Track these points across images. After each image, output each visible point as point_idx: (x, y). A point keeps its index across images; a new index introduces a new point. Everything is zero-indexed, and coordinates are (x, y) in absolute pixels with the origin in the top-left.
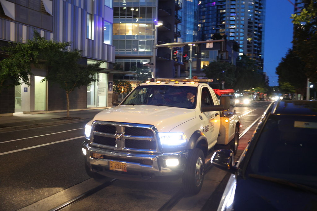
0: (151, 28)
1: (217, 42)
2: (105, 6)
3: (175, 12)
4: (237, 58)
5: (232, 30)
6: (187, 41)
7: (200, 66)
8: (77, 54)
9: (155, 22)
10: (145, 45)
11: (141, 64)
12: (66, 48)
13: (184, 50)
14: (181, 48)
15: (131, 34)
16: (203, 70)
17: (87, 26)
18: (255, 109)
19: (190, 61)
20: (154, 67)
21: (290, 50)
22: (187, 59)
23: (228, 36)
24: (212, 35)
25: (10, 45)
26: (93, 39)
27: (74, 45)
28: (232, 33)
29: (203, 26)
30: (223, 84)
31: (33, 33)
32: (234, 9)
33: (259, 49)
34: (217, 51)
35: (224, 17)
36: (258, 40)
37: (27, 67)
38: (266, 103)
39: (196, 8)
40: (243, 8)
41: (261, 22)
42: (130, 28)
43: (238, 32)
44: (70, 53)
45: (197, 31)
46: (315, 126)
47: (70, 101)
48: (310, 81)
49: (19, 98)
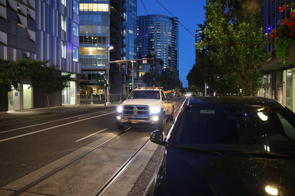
0: (105, 50)
1: (149, 60)
2: (74, 36)
3: (122, 40)
4: (162, 70)
5: (158, 52)
6: (130, 59)
7: (139, 76)
8: (54, 68)
9: (108, 46)
10: (102, 62)
11: (99, 74)
12: (46, 64)
14: (126, 63)
15: (92, 55)
16: (141, 78)
17: (61, 49)
19: (132, 72)
20: (108, 76)
21: (194, 65)
22: (130, 70)
23: (156, 56)
24: (146, 55)
25: (4, 63)
26: (65, 58)
27: (51, 62)
28: (159, 54)
29: (140, 49)
31: (21, 54)
32: (160, 38)
33: (176, 64)
34: (150, 66)
35: (154, 44)
36: (175, 58)
37: (17, 78)
39: (135, 38)
40: (165, 39)
41: (176, 47)
42: (91, 51)
43: (162, 53)
44: (49, 68)
45: (136, 52)
46: (212, 112)
47: (49, 102)
48: (206, 84)
49: (11, 100)
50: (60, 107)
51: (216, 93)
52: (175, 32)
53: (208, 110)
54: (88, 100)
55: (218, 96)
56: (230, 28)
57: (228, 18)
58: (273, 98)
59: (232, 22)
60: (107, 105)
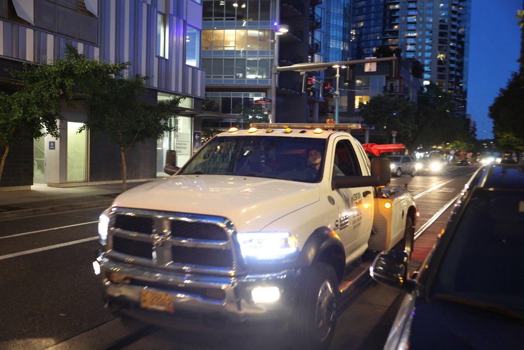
0: (268, 38)
1: (383, 62)
2: (189, 1)
3: (311, 9)
4: (419, 89)
5: (410, 41)
6: (331, 60)
7: (355, 105)
8: (140, 83)
9: (276, 26)
10: (258, 68)
11: (250, 100)
12: (120, 73)
13: (325, 76)
14: (321, 72)
15: (233, 49)
16: (359, 110)
17: (158, 33)
18: (451, 181)
19: (336, 95)
20: (273, 105)
22: (330, 91)
23: (403, 51)
24: (374, 49)
25: (25, 69)
26: (167, 57)
27: (134, 67)
28: (411, 44)
29: (359, 33)
30: (394, 135)
31: (65, 46)
32: (415, 2)
33: (458, 74)
34: (384, 78)
35: (398, 17)
36: (458, 57)
37: (54, 106)
38: (471, 169)
40: (430, 1)
41: (463, 25)
42: (232, 38)
43: (421, 43)
44: (127, 82)
45: (349, 42)
47: (127, 166)
49: (41, 159)
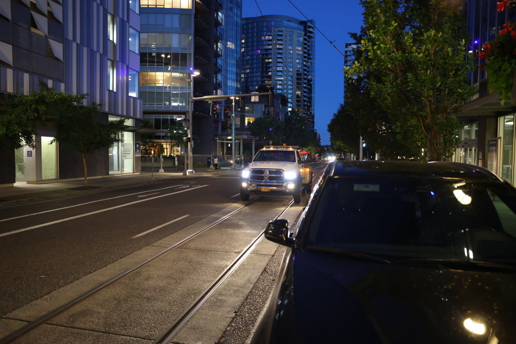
0: (186, 78)
1: (263, 95)
2: (130, 52)
3: (215, 60)
4: (285, 113)
5: (279, 82)
6: (228, 94)
7: (245, 123)
8: (96, 108)
9: (191, 70)
10: (179, 98)
11: (175, 120)
12: (81, 101)
14: (222, 101)
15: (162, 85)
16: (248, 127)
17: (108, 74)
19: (233, 117)
20: (190, 123)
21: (342, 106)
22: (229, 114)
23: (275, 88)
24: (257, 87)
25: (7, 98)
26: (115, 90)
27: (91, 97)
28: (280, 85)
29: (246, 76)
30: (271, 143)
31: (38, 82)
32: (281, 58)
33: (309, 104)
34: (263, 106)
35: (271, 67)
36: (308, 94)
37: (30, 125)
39: (238, 56)
40: (290, 58)
41: (311, 74)
42: (161, 78)
43: (285, 84)
44: (86, 108)
45: (240, 82)
46: (374, 188)
47: (87, 168)
48: (363, 139)
49: (21, 164)
50: (107, 176)
51: (380, 155)
52: (308, 46)
53: (366, 185)
54: (155, 165)
55: (383, 160)
56: (408, 40)
57: (403, 22)
58: (480, 165)
59: (411, 29)
60: (188, 174)
